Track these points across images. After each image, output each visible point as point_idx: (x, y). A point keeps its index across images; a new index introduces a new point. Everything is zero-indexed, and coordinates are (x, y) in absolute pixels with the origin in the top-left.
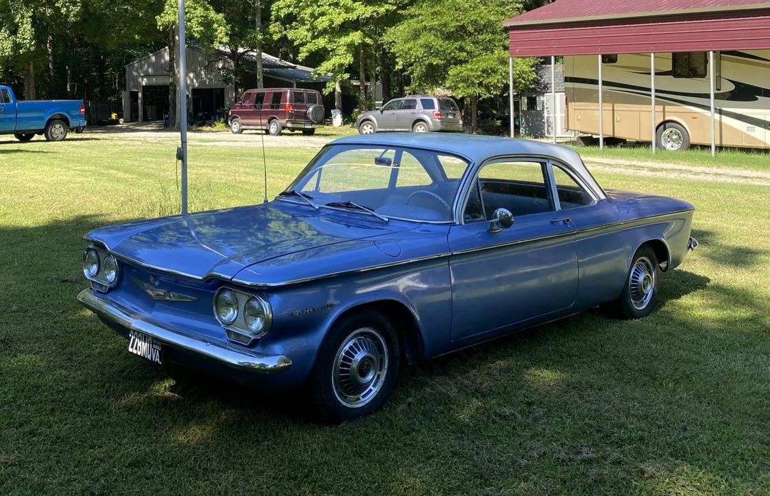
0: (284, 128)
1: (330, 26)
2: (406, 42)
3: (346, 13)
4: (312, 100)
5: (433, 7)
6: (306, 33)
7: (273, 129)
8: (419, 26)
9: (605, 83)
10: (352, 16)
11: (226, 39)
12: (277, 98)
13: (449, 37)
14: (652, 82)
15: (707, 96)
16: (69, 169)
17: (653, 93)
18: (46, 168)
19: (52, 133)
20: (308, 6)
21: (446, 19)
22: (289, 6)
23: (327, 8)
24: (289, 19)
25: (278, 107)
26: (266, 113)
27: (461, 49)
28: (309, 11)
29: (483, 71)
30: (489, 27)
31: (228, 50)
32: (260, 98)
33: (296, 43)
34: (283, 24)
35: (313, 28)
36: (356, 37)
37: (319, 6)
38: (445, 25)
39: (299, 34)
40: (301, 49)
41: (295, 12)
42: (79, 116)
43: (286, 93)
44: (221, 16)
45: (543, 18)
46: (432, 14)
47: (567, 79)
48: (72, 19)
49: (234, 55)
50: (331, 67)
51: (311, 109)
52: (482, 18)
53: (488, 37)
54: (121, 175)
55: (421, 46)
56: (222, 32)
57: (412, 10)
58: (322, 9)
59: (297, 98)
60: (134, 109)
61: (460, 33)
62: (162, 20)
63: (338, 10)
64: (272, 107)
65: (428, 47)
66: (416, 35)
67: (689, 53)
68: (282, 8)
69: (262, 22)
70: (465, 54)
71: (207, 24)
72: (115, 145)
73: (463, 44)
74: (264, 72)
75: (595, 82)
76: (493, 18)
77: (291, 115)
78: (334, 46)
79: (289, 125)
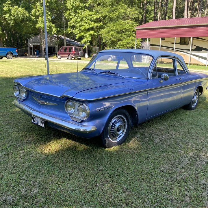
0: (72, 58)
1: (85, 29)
2: (106, 34)
3: (89, 25)
4: (80, 50)
5: (114, 24)
6: (78, 31)
7: (69, 58)
8: (110, 29)
9: (161, 46)
10: (91, 26)
11: (55, 32)
12: (70, 49)
13: (118, 33)
14: (175, 46)
15: (189, 50)
16: (13, 66)
17: (174, 49)
18: (6, 65)
19: (8, 57)
20: (78, 23)
21: (118, 27)
22: (73, 23)
23: (84, 23)
24: (73, 27)
25: (71, 52)
26: (67, 53)
27: (122, 36)
28: (79, 24)
29: (127, 43)
30: (129, 30)
31: (56, 36)
32: (66, 49)
33: (75, 34)
34: (71, 28)
35: (80, 29)
36: (92, 32)
37: (81, 23)
38: (117, 29)
39: (76, 31)
40: (77, 35)
41: (75, 25)
42: (15, 52)
43: (73, 48)
44: (54, 25)
45: (146, 27)
46: (114, 26)
47: (151, 45)
48: (11, 24)
49: (57, 37)
50: (85, 41)
51: (80, 53)
52: (127, 28)
53: (129, 33)
54: (28, 67)
55: (110, 35)
56: (54, 30)
57: (108, 25)
58: (82, 24)
59: (76, 49)
60: (31, 52)
61: (121, 32)
62: (37, 26)
63: (87, 24)
64: (69, 52)
65: (112, 35)
66: (109, 32)
67: (185, 38)
68: (71, 23)
69: (65, 28)
70: (122, 38)
71: (50, 27)
72: (26, 60)
73: (122, 35)
74: (66, 42)
75: (159, 46)
76: (130, 28)
77: (74, 54)
78: (86, 35)
79: (74, 57)
